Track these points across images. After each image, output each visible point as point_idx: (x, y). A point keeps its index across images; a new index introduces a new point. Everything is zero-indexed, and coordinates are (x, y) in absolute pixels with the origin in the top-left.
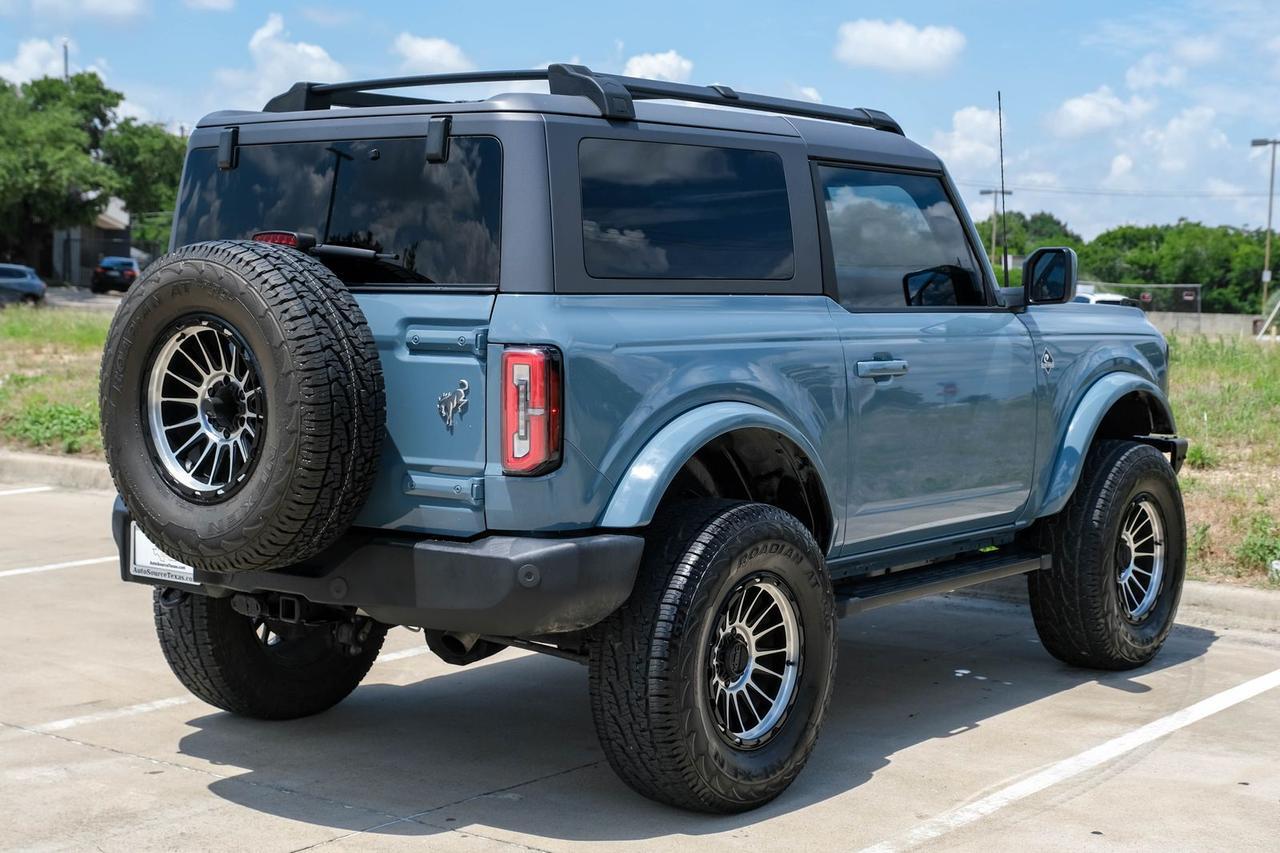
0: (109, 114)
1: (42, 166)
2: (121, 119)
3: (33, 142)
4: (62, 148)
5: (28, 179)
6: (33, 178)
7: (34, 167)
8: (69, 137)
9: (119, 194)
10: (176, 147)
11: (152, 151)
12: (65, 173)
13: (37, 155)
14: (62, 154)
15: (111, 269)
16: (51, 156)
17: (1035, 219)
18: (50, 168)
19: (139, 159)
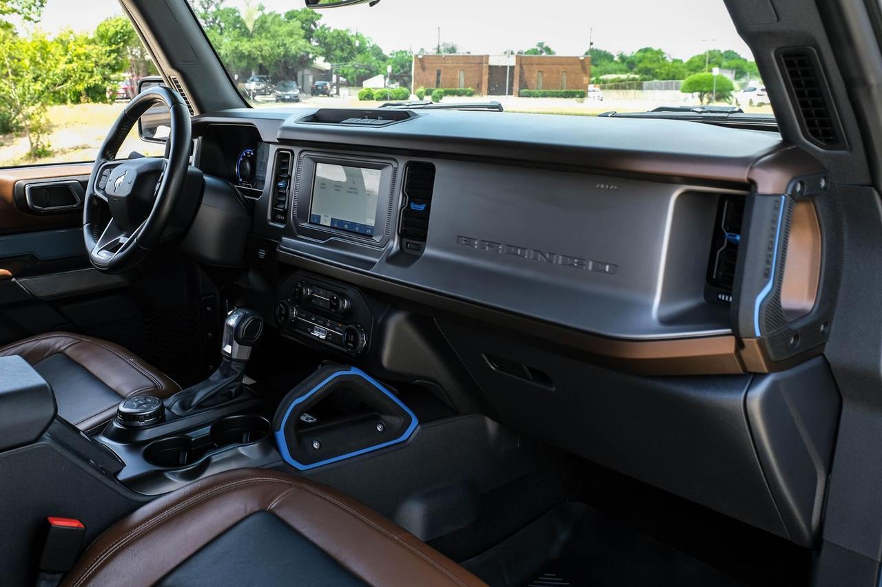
0: (317, 22)
1: (284, 45)
2: (321, 25)
3: (281, 35)
4: (292, 37)
5: (279, 51)
6: (281, 50)
7: (282, 46)
8: (296, 32)
9: (322, 54)
10: (342, 35)
11: (333, 37)
12: (293, 47)
13: (283, 40)
14: (292, 40)
15: (318, 86)
16: (288, 41)
17: (726, 52)
18: (288, 46)
19: (327, 41)
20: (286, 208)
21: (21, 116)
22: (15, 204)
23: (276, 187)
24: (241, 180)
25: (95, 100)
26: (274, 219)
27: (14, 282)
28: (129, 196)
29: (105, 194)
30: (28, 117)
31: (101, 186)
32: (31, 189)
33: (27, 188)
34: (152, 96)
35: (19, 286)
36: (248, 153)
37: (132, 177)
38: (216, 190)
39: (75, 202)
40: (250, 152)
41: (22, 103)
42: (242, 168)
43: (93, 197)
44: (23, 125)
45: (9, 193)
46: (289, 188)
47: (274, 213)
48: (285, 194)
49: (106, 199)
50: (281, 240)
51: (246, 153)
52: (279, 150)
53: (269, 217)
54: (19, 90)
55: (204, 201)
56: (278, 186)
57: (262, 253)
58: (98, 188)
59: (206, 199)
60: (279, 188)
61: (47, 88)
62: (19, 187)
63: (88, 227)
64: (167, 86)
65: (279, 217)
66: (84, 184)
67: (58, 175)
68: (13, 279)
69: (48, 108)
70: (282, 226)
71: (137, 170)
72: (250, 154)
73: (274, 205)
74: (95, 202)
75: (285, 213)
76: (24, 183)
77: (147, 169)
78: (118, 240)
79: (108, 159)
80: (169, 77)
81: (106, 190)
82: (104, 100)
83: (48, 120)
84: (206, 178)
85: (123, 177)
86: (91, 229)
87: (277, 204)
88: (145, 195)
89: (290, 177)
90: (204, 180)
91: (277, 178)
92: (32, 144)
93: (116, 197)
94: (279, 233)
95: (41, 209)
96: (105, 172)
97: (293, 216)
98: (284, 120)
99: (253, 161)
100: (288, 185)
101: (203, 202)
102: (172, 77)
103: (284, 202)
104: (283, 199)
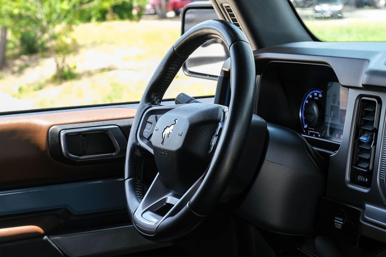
20: (371, 168)
21: (46, 36)
22: (48, 152)
23: (357, 142)
24: (306, 126)
25: (122, 18)
26: (354, 181)
27: (46, 241)
28: (180, 151)
29: (150, 144)
30: (54, 37)
31: (146, 134)
32: (67, 135)
33: (62, 134)
34: (206, 31)
35: (52, 246)
36: (316, 94)
37: (183, 127)
38: (282, 144)
39: (113, 150)
40: (317, 94)
41: (49, 22)
42: (307, 113)
43: (136, 147)
44: (49, 45)
45: (42, 140)
46: (375, 144)
47: (354, 174)
48: (369, 151)
49: (151, 151)
50: (364, 208)
51: (313, 94)
52: (360, 96)
53: (348, 178)
54: (46, 9)
55: (267, 157)
56: (360, 140)
57: (339, 223)
58: (142, 137)
59: (271, 155)
60: (361, 142)
61: (74, 6)
62: (53, 133)
63: (131, 183)
64: (221, 18)
65: (360, 178)
66: (126, 130)
67: (96, 119)
68: (45, 237)
69: (74, 27)
70: (366, 191)
71: (190, 120)
72: (318, 96)
73: (354, 163)
74: (138, 153)
75: (370, 174)
76: (59, 128)
77: (201, 119)
78: (165, 199)
79: (153, 103)
80: (222, 5)
81: (152, 140)
82: (131, 17)
83: (74, 41)
84: (270, 129)
85: (172, 127)
86: (133, 185)
87: (358, 162)
88: (198, 149)
89: (376, 131)
90: (267, 132)
91: (358, 131)
92: (58, 66)
93: (164, 150)
94: (362, 199)
95: (77, 158)
96: (152, 118)
97: (380, 180)
98: (368, 61)
99: (322, 104)
100: (373, 139)
101: (266, 159)
102: (224, 5)
103: (368, 161)
104: (366, 156)
